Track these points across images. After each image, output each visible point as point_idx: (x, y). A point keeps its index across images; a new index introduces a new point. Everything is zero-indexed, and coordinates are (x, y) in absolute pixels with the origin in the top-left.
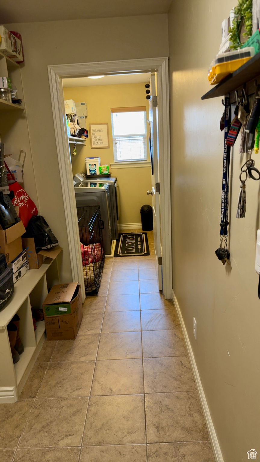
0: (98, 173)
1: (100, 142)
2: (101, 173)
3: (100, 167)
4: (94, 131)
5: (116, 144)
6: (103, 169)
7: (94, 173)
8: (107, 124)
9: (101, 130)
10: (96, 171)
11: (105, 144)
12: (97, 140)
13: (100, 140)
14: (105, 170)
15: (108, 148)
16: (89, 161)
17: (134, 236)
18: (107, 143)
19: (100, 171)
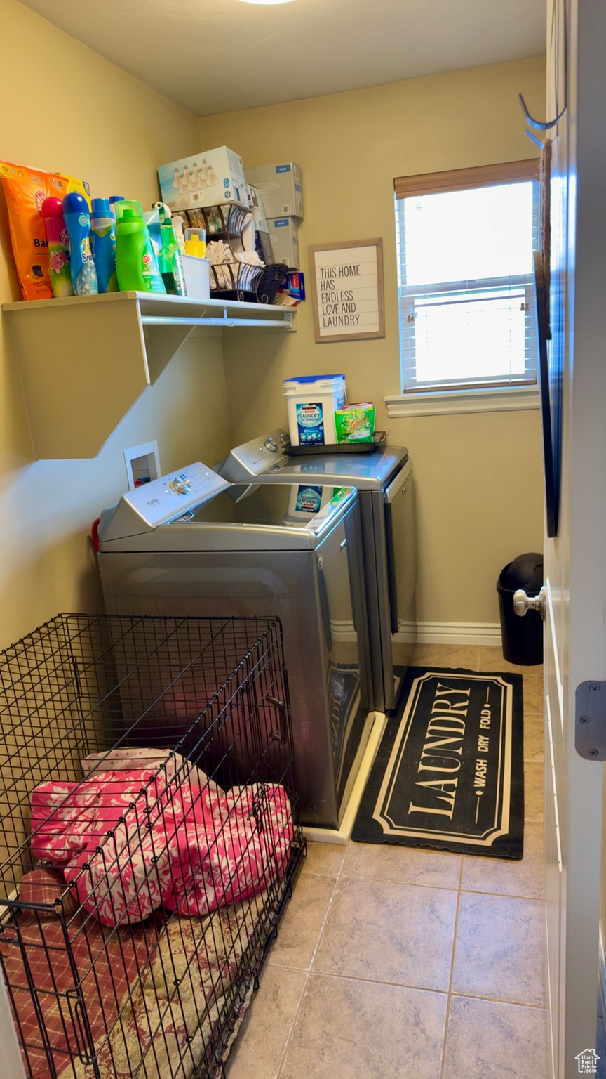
0: (330, 438)
1: (349, 314)
2: (340, 438)
3: (337, 416)
4: (328, 272)
5: (411, 319)
6: (351, 421)
7: (314, 436)
8: (378, 243)
9: (353, 270)
10: (322, 432)
11: (369, 323)
12: (340, 307)
13: (347, 308)
14: (357, 425)
15: (379, 336)
16: (298, 393)
17: (468, 692)
18: (375, 318)
19: (338, 429)
